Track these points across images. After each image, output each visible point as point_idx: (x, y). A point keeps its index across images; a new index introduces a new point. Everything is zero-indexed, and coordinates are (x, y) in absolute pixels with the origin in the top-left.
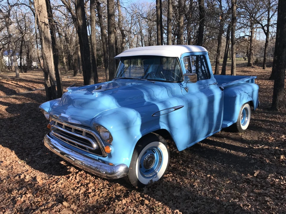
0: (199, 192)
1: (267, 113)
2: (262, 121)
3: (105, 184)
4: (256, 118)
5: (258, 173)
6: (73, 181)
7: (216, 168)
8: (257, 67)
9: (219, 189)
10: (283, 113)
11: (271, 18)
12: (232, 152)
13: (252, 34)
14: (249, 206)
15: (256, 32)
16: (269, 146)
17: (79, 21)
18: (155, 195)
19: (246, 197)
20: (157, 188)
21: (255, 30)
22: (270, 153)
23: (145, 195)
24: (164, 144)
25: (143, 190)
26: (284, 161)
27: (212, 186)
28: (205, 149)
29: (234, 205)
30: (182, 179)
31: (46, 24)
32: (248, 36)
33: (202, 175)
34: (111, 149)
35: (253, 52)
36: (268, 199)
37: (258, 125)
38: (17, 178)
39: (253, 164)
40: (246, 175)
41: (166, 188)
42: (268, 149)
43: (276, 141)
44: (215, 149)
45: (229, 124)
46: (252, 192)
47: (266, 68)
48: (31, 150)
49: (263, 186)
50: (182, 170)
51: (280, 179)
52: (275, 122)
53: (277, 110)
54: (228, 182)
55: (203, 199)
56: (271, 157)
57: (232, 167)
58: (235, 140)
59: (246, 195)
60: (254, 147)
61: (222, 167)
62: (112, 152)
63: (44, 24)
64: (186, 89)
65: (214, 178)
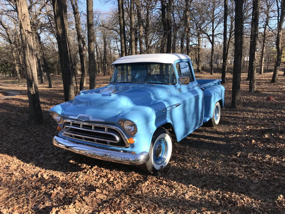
0: (202, 171)
1: (229, 111)
2: (228, 117)
3: (122, 174)
4: (222, 115)
5: (240, 154)
6: (91, 174)
7: (206, 154)
8: (205, 73)
9: (216, 168)
10: (241, 110)
11: (215, 29)
12: (214, 141)
13: (199, 42)
14: (242, 175)
15: (202, 41)
16: (239, 135)
17: (59, 30)
18: (168, 177)
19: (237, 170)
20: (168, 172)
21: (201, 39)
22: (243, 140)
23: (161, 178)
24: (169, 135)
25: (158, 174)
26: (255, 144)
27: (210, 166)
28: (192, 141)
29: (231, 176)
30: (184, 164)
31: (29, 32)
32: (195, 44)
33: (199, 160)
34: (134, 140)
35: (201, 59)
36: (253, 169)
37: (226, 120)
38: (35, 177)
39: (233, 149)
40: (231, 156)
41: (175, 171)
42: (240, 137)
43: (244, 131)
44: (199, 140)
45: (208, 120)
46: (241, 166)
47: (213, 74)
48: (32, 154)
49: (247, 162)
50: (181, 158)
51: (257, 156)
52: (237, 117)
53: (236, 108)
54: (221, 162)
55: (206, 176)
56: (245, 142)
57: (218, 152)
58: (212, 132)
59: (238, 169)
60: (229, 137)
61: (211, 153)
62: (135, 143)
63: (27, 32)
64: (180, 90)
65: (209, 161)
